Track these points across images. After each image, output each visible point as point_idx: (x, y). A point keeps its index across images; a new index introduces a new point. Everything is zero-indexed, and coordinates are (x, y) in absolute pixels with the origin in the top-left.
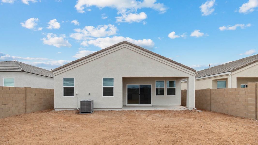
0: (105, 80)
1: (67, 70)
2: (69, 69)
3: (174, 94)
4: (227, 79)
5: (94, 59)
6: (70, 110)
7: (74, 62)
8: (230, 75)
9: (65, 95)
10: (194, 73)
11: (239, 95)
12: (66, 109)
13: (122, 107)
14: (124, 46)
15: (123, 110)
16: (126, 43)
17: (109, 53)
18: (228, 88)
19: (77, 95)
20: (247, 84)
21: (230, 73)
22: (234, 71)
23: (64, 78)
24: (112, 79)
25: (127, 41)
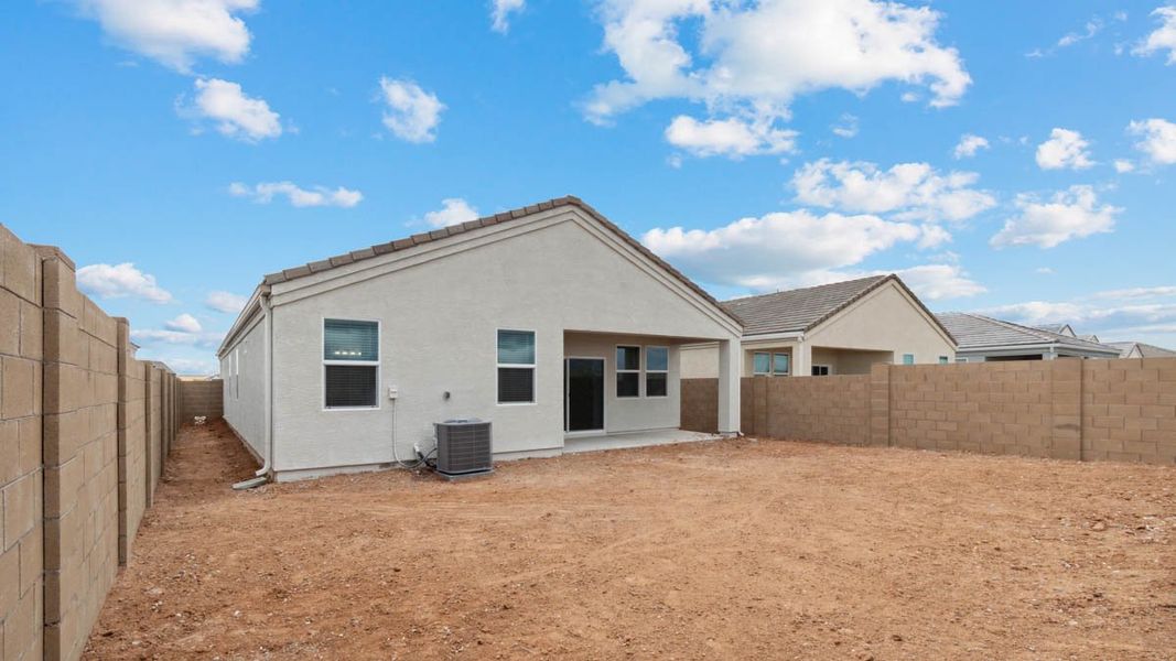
0: (504, 336)
1: (343, 282)
2: (354, 279)
3: (664, 394)
4: (789, 350)
5: (466, 246)
6: (356, 470)
7: (379, 251)
8: (800, 339)
9: (330, 402)
10: (740, 328)
11: (849, 393)
12: (338, 471)
13: (562, 444)
14: (570, 217)
15: (565, 452)
16: (578, 206)
17: (519, 231)
18: (795, 374)
19: (393, 399)
20: (824, 365)
21: (801, 334)
22: (809, 329)
23: (326, 320)
24: (531, 335)
25: (579, 200)
